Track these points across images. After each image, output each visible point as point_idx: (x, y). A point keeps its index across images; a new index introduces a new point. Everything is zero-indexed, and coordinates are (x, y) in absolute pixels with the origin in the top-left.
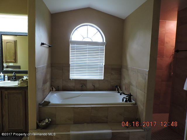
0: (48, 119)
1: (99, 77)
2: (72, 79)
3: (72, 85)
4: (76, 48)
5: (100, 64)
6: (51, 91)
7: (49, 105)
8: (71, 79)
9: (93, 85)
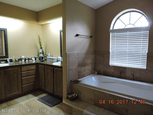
0: (75, 94)
1: (141, 66)
2: (112, 66)
3: (111, 71)
4: (116, 36)
5: (142, 52)
6: (93, 74)
7: (78, 83)
8: (110, 66)
9: (131, 74)
